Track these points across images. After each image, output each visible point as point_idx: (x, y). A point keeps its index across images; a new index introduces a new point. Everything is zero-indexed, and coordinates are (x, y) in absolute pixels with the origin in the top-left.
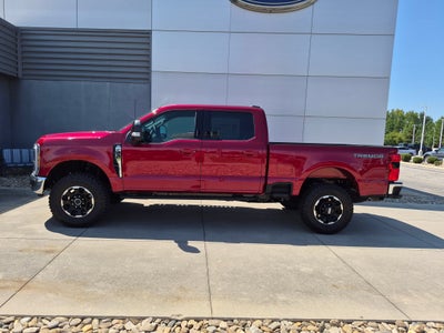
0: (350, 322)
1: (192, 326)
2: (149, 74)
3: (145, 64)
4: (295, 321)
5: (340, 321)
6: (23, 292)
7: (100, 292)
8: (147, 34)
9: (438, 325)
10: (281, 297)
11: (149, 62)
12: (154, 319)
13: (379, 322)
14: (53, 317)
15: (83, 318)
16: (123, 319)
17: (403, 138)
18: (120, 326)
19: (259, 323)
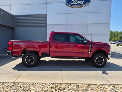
0: (96, 84)
1: (58, 85)
2: (46, 25)
3: (45, 23)
4: (82, 84)
5: (93, 84)
6: (20, 78)
7: (37, 78)
8: (46, 15)
9: (118, 85)
10: (80, 79)
11: (46, 22)
12: (49, 83)
13: (103, 84)
14: (27, 83)
15: (33, 83)
16: (43, 83)
17: (118, 39)
18: (42, 84)
19: (74, 84)
